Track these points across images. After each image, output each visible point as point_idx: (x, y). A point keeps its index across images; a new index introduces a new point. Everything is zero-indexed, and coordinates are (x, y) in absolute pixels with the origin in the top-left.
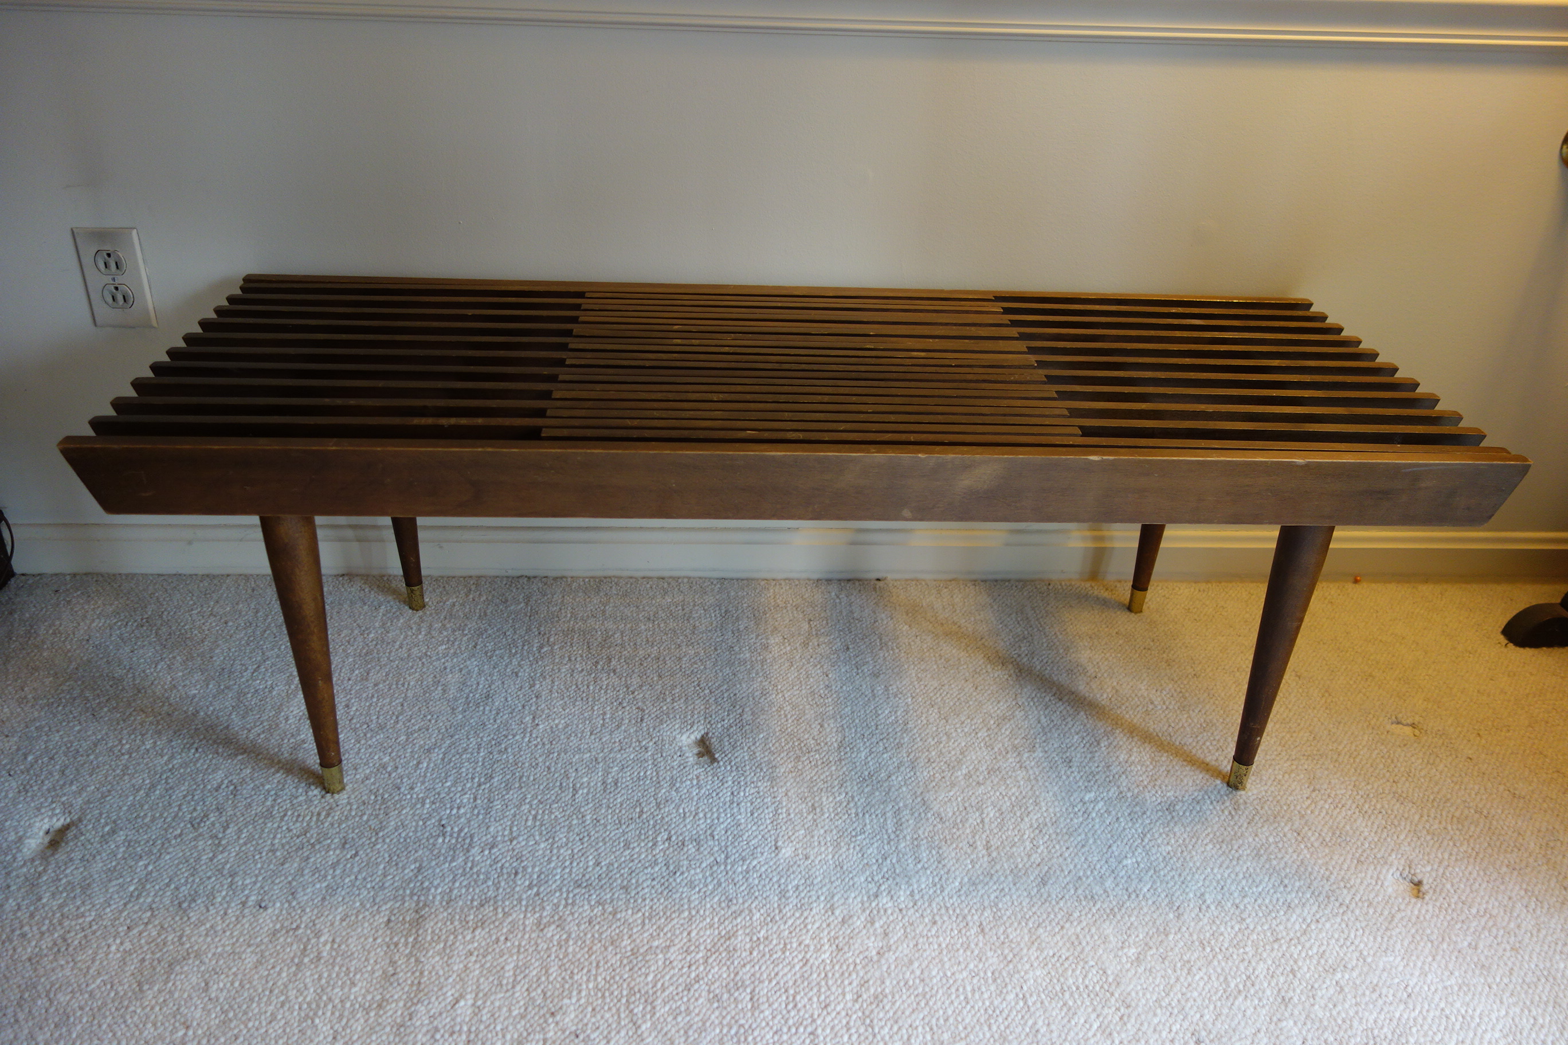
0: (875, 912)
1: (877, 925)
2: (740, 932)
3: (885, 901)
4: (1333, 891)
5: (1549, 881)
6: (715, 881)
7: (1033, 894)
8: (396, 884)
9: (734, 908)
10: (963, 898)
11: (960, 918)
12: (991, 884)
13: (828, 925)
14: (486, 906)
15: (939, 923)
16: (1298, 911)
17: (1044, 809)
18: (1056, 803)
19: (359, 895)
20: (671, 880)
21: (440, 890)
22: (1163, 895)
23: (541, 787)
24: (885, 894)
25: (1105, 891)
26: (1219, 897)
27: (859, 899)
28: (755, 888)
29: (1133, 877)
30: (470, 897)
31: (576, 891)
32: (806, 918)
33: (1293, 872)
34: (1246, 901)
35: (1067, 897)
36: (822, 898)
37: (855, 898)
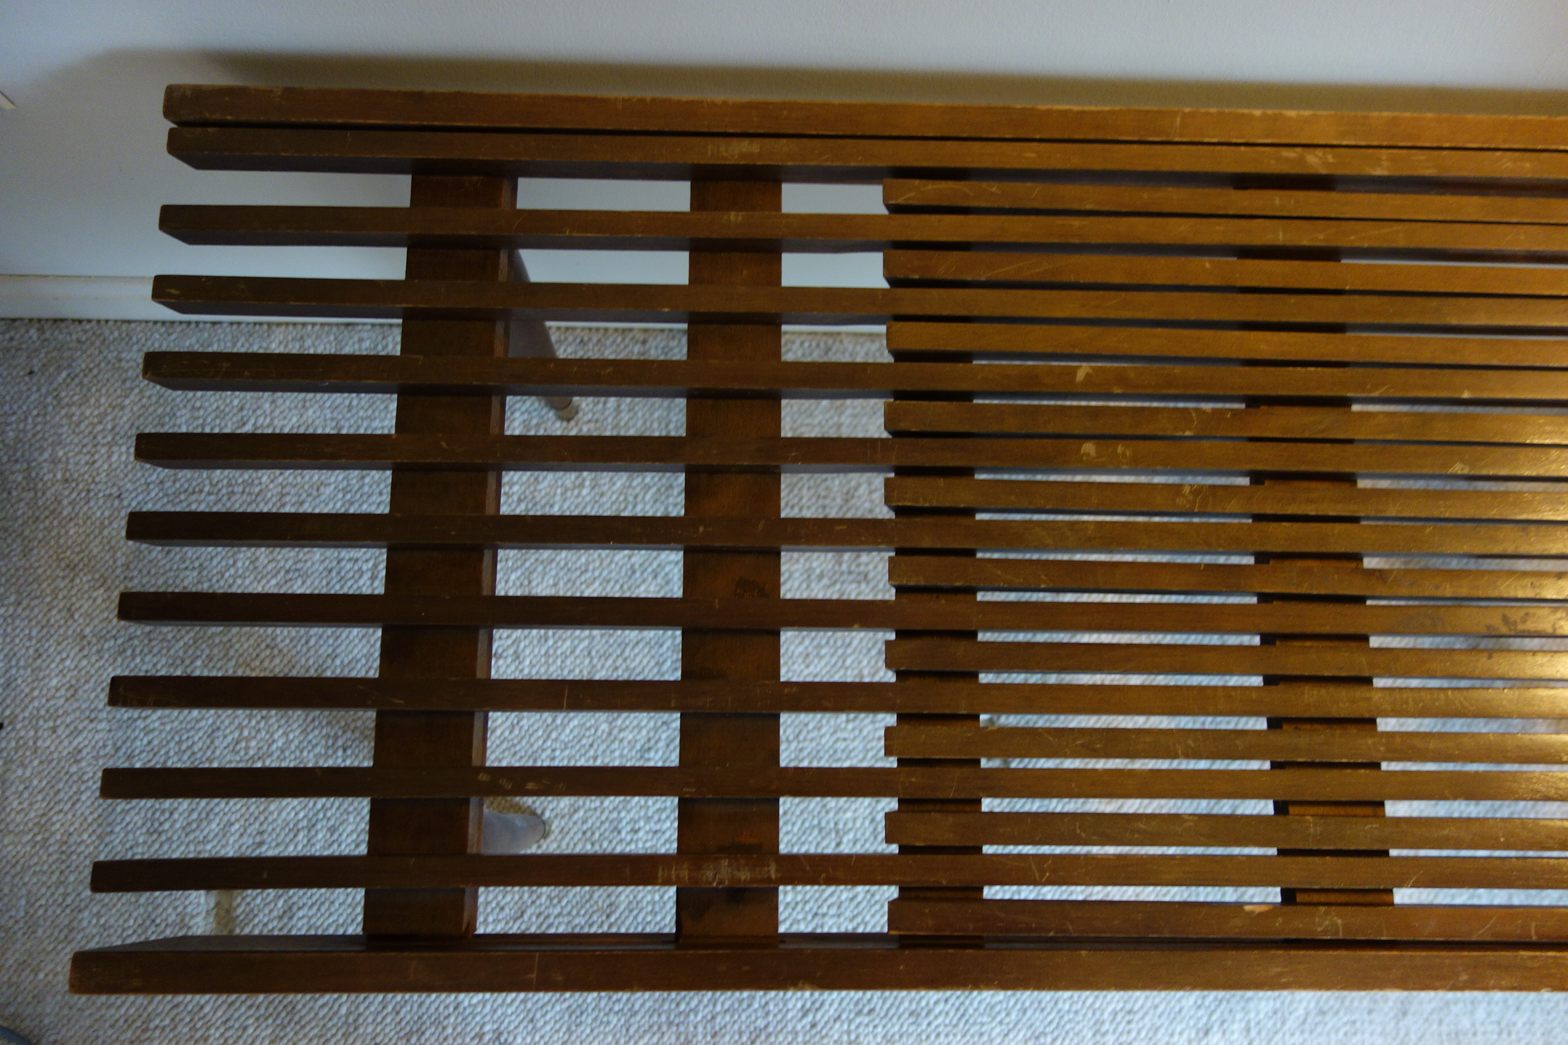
6: (1019, 1006)
7: (1388, 1029)
8: (648, 1005)
10: (1306, 1035)
12: (1341, 1014)
19: (608, 1023)
20: (967, 1002)
21: (699, 1017)
22: (1538, 1035)
23: (796, 829)
24: (1215, 1028)
25: (1473, 1024)
27: (1185, 1036)
28: (1066, 1019)
30: (736, 1027)
31: (858, 1020)
35: (1428, 1036)
36: (1143, 1034)
37: (1181, 1033)
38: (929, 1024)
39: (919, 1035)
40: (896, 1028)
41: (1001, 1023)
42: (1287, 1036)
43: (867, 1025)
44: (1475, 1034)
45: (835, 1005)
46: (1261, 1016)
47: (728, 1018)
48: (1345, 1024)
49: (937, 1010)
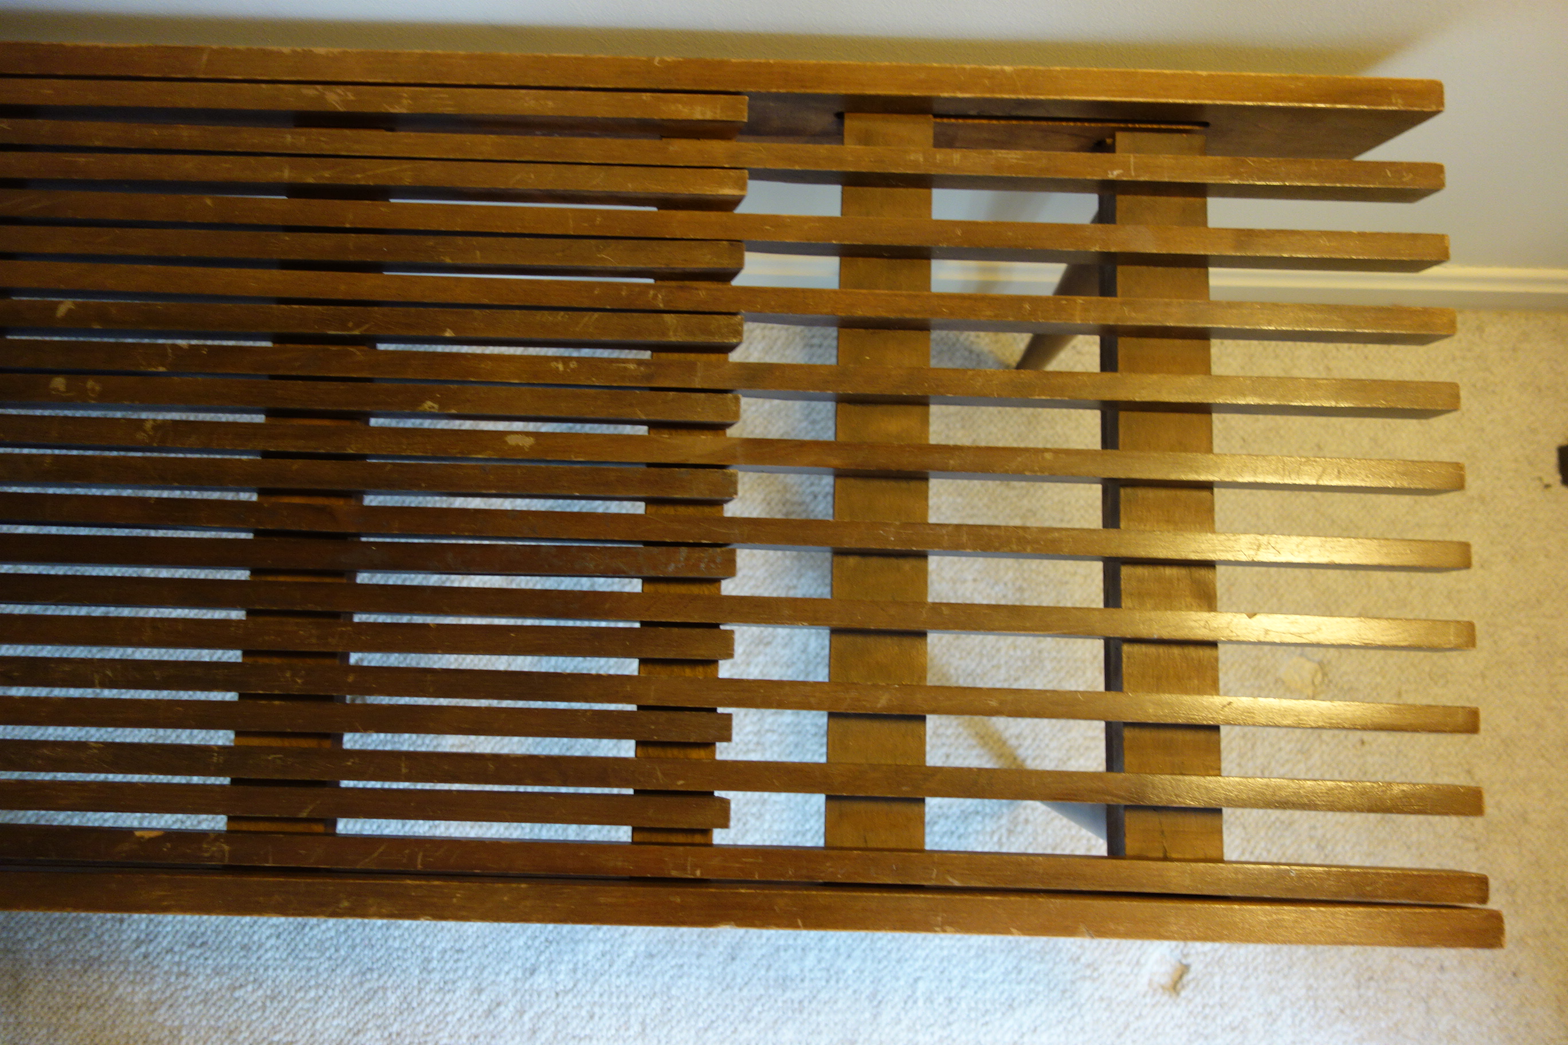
0: (527, 997)
1: (526, 1018)
2: (370, 1025)
3: (541, 980)
4: (1073, 982)
5: (1345, 974)
6: (350, 942)
7: (715, 973)
9: (367, 986)
10: (633, 977)
11: (623, 1010)
12: (669, 958)
13: (471, 1016)
14: (89, 973)
15: (596, 1018)
16: (1018, 1013)
17: (766, 826)
18: (785, 816)
20: (298, 938)
22: (868, 982)
24: (543, 969)
25: (802, 971)
26: (933, 987)
27: (512, 975)
28: (395, 956)
29: (842, 950)
31: (191, 952)
32: (447, 1005)
33: (1038, 948)
34: (963, 994)
35: (755, 980)
36: (470, 973)
37: (507, 973)
38: (259, 958)
39: (248, 968)
40: (227, 961)
41: (330, 958)
42: (613, 978)
43: (198, 958)
44: (802, 980)
45: (170, 938)
46: (589, 958)
47: (63, 947)
48: (672, 967)
49: (268, 945)
